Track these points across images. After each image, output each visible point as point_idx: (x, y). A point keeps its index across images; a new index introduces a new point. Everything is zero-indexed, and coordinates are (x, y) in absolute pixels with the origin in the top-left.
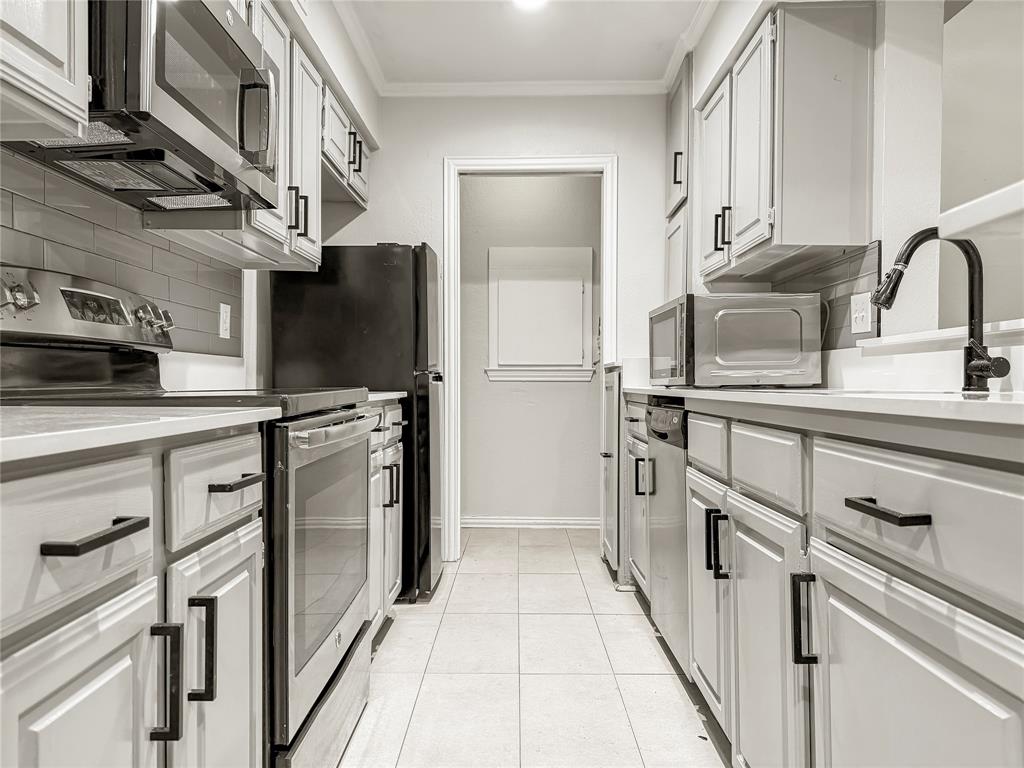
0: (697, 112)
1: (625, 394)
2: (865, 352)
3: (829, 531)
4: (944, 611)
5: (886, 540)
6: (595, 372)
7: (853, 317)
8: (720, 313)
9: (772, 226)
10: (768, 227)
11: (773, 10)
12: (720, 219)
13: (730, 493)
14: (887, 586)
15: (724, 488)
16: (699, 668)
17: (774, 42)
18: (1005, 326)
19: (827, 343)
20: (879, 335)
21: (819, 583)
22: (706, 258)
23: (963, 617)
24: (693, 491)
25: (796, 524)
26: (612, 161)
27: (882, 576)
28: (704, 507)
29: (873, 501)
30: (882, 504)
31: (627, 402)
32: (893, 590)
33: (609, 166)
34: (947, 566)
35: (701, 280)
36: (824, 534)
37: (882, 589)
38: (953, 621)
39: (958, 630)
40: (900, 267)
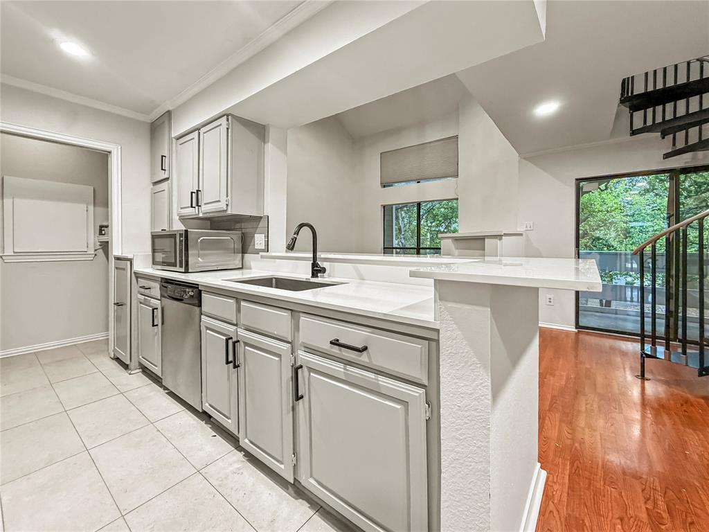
0: (174, 140)
1: (135, 273)
2: (262, 257)
3: (305, 347)
4: (373, 377)
5: (343, 353)
6: (96, 255)
7: (256, 243)
8: (201, 238)
9: (227, 205)
10: (225, 206)
11: (227, 115)
12: (194, 194)
13: (239, 330)
14: (345, 369)
15: (234, 328)
16: (210, 405)
17: (228, 129)
18: (323, 256)
19: (244, 251)
20: (268, 251)
21: (305, 369)
22: (182, 208)
23: (381, 378)
24: (206, 327)
25: (289, 346)
26: (118, 148)
27: (342, 365)
29: (338, 340)
30: (341, 341)
31: (137, 278)
32: (348, 370)
33: (115, 150)
34: (374, 363)
35: (178, 217)
36: (303, 349)
37: (343, 370)
38: (378, 380)
39: (380, 383)
40: (295, 236)
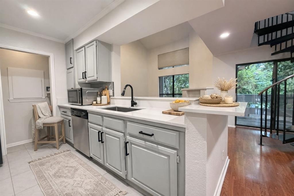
0: (75, 51)
2: (111, 99)
5: (144, 137)
8: (87, 91)
9: (97, 78)
11: (96, 40)
12: (84, 74)
13: (103, 128)
14: (145, 143)
15: (101, 127)
16: (93, 154)
17: (96, 46)
18: (135, 98)
20: (114, 96)
22: (79, 79)
24: (90, 127)
25: (123, 134)
26: (52, 55)
27: (144, 141)
28: (98, 131)
29: (142, 132)
33: (51, 55)
34: (157, 140)
35: (77, 83)
36: (129, 135)
39: (159, 148)
40: (124, 90)
